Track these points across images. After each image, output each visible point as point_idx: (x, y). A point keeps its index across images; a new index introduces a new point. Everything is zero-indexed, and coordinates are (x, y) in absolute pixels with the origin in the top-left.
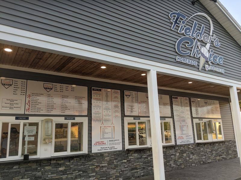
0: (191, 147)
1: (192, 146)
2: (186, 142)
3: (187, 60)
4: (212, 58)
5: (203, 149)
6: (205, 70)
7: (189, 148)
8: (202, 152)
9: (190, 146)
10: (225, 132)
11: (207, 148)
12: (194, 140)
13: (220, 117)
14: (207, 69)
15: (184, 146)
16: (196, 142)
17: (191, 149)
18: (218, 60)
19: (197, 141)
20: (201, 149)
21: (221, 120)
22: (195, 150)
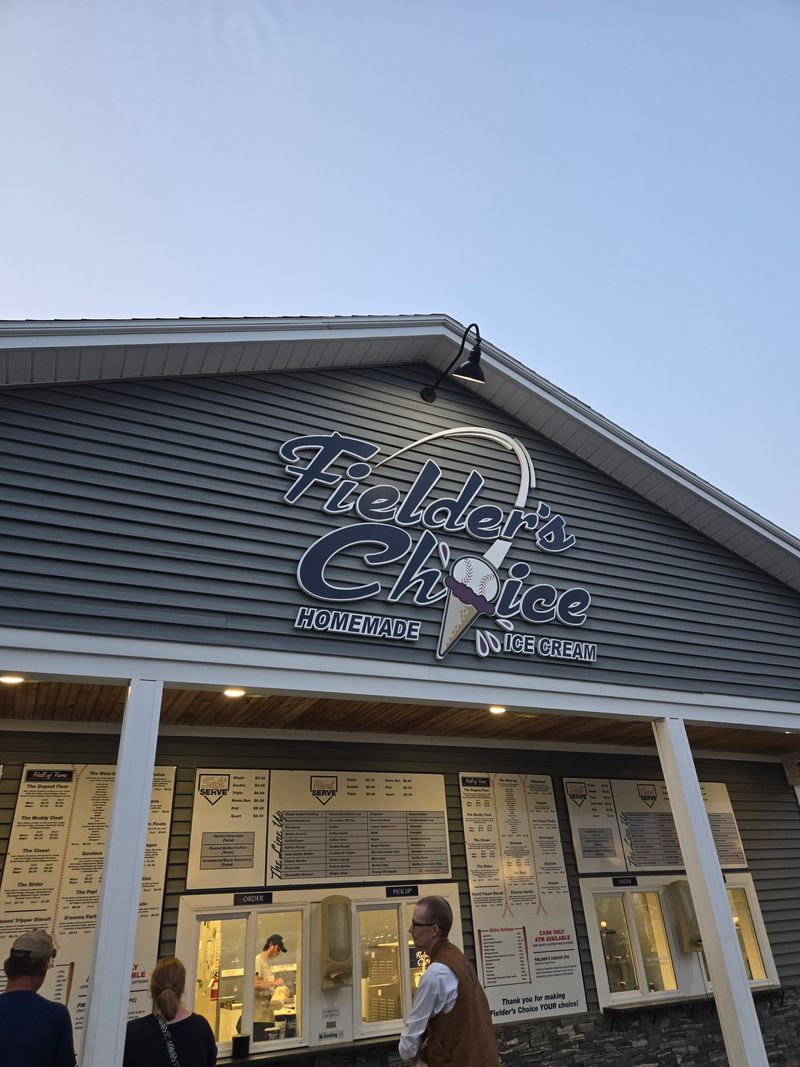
0: (573, 1036)
1: (577, 1030)
2: (535, 1004)
3: (362, 621)
4: (521, 601)
5: (644, 1042)
6: (477, 656)
7: (560, 1038)
8: (639, 1058)
9: (568, 1031)
10: (778, 939)
11: (671, 1037)
12: (591, 990)
13: (746, 866)
14: (484, 651)
15: (528, 1033)
16: (603, 1004)
17: (569, 1045)
18: (556, 608)
19: (609, 999)
20: (635, 1044)
21: (748, 877)
22: (600, 1049)
